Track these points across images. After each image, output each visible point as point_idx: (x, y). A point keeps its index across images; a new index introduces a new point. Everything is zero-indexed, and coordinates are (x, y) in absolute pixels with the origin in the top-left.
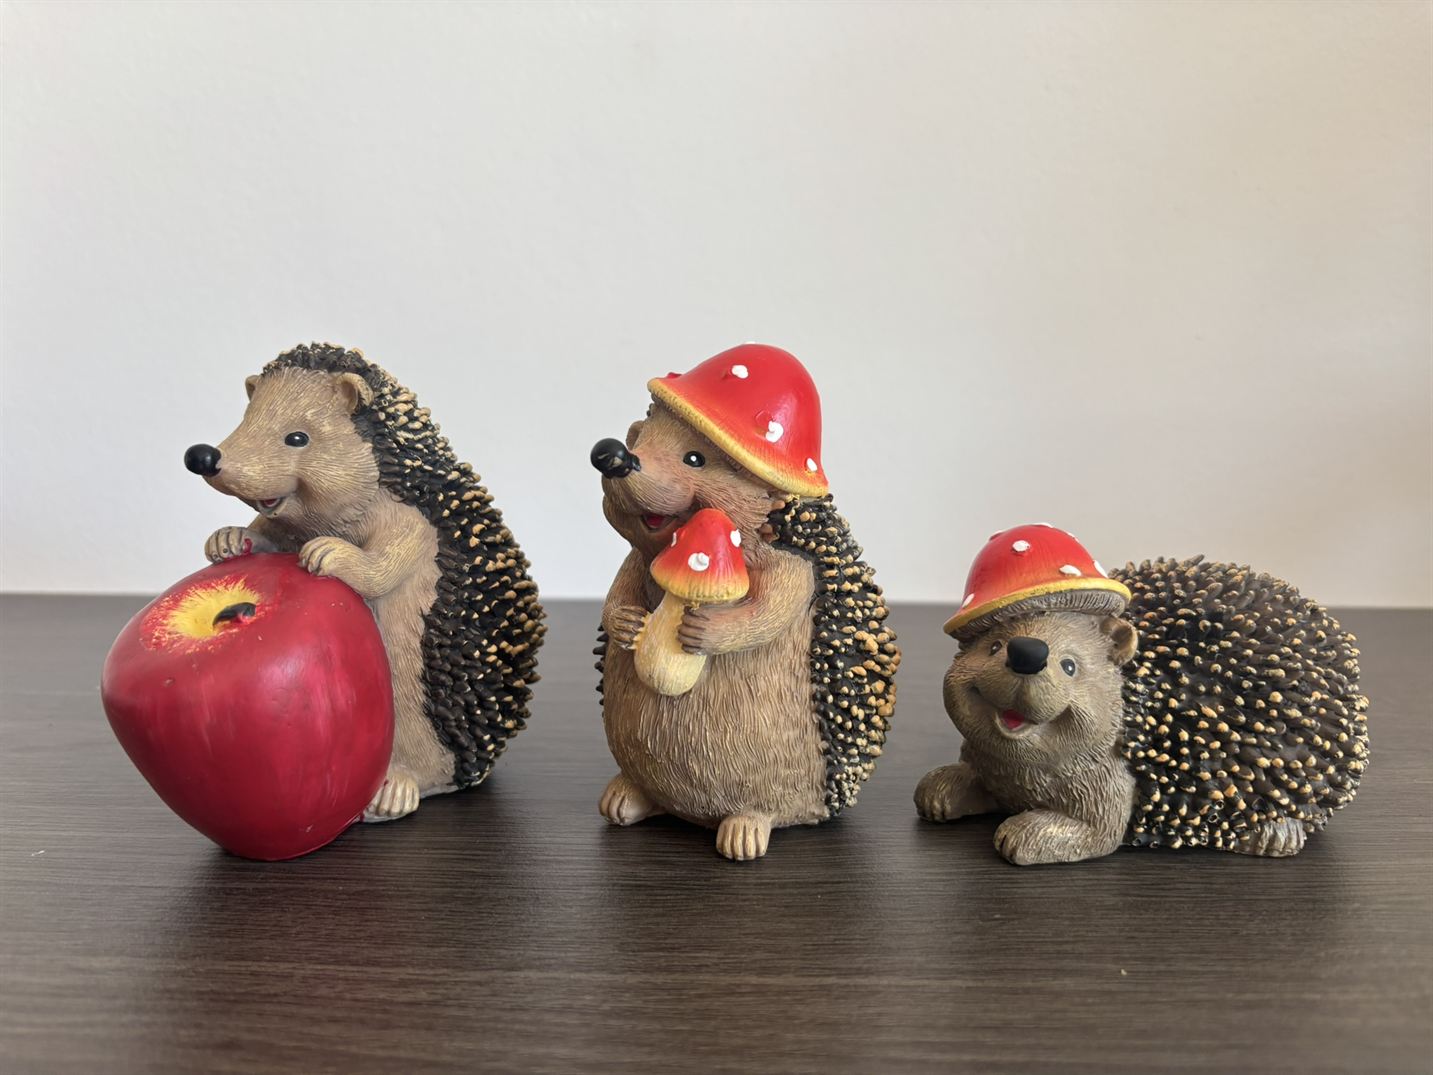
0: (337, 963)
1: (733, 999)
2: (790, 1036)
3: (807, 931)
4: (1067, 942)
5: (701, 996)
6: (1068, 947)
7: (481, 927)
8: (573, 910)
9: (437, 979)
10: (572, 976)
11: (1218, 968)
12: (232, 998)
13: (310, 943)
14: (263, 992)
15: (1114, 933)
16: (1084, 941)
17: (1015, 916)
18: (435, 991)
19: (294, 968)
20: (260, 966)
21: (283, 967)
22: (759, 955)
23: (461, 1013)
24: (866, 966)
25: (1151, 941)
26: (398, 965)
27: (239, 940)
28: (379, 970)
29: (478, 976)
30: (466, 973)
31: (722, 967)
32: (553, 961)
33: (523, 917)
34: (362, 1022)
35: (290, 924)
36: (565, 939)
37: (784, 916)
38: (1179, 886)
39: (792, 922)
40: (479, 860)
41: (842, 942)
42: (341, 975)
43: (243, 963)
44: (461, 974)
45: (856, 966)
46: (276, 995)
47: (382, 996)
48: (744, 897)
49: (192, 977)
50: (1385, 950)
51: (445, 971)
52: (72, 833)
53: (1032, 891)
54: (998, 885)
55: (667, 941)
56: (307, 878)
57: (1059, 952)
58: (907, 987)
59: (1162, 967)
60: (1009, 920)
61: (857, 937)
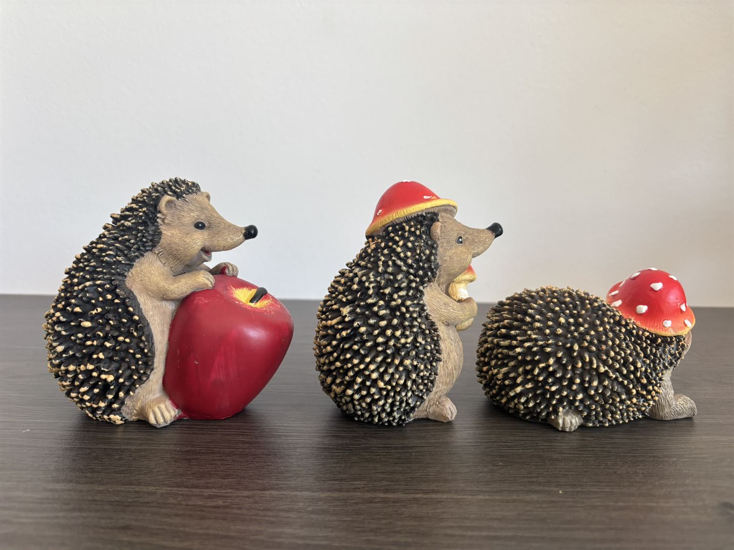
0: (178, 486)
1: (372, 505)
2: (399, 523)
3: (408, 471)
4: (534, 477)
5: (356, 503)
6: (534, 479)
7: (247, 469)
8: (293, 460)
9: (227, 495)
10: (293, 493)
11: (606, 490)
12: (127, 504)
13: (164, 477)
14: (142, 501)
15: (557, 473)
16: (542, 476)
17: (509, 464)
18: (226, 501)
19: (157, 489)
20: (140, 488)
21: (151, 489)
22: (384, 483)
23: (239, 512)
24: (436, 488)
25: (574, 476)
26: (208, 488)
27: (128, 475)
28: (198, 490)
29: (247, 493)
30: (241, 492)
31: (366, 489)
32: (284, 486)
33: (269, 464)
34: (191, 516)
35: (153, 467)
36: (289, 475)
37: (396, 463)
38: (589, 449)
39: (400, 467)
40: (246, 435)
41: (424, 477)
42: (180, 493)
43: (131, 487)
44: (238, 492)
45: (431, 488)
46: (148, 503)
47: (200, 503)
48: (377, 454)
49: (106, 493)
50: (687, 481)
51: (232, 491)
52: (43, 420)
53: (518, 451)
54: (501, 448)
55: (340, 476)
56: (162, 444)
57: (530, 482)
58: (456, 499)
59: (579, 489)
60: (507, 466)
61: (432, 474)
